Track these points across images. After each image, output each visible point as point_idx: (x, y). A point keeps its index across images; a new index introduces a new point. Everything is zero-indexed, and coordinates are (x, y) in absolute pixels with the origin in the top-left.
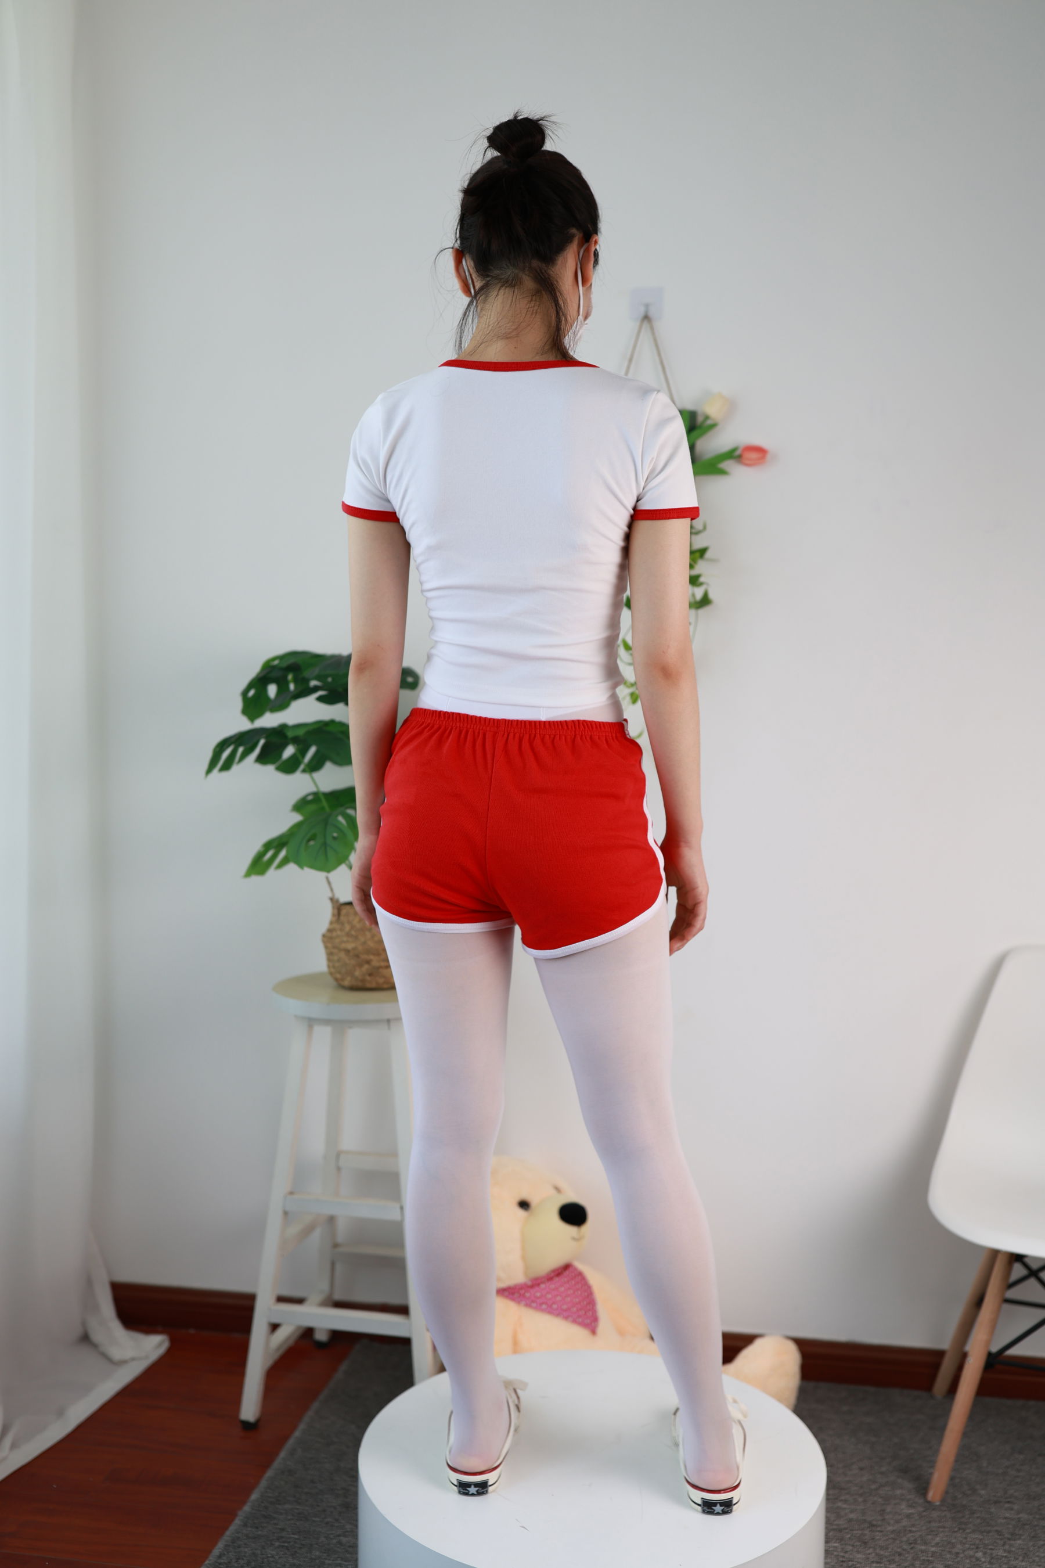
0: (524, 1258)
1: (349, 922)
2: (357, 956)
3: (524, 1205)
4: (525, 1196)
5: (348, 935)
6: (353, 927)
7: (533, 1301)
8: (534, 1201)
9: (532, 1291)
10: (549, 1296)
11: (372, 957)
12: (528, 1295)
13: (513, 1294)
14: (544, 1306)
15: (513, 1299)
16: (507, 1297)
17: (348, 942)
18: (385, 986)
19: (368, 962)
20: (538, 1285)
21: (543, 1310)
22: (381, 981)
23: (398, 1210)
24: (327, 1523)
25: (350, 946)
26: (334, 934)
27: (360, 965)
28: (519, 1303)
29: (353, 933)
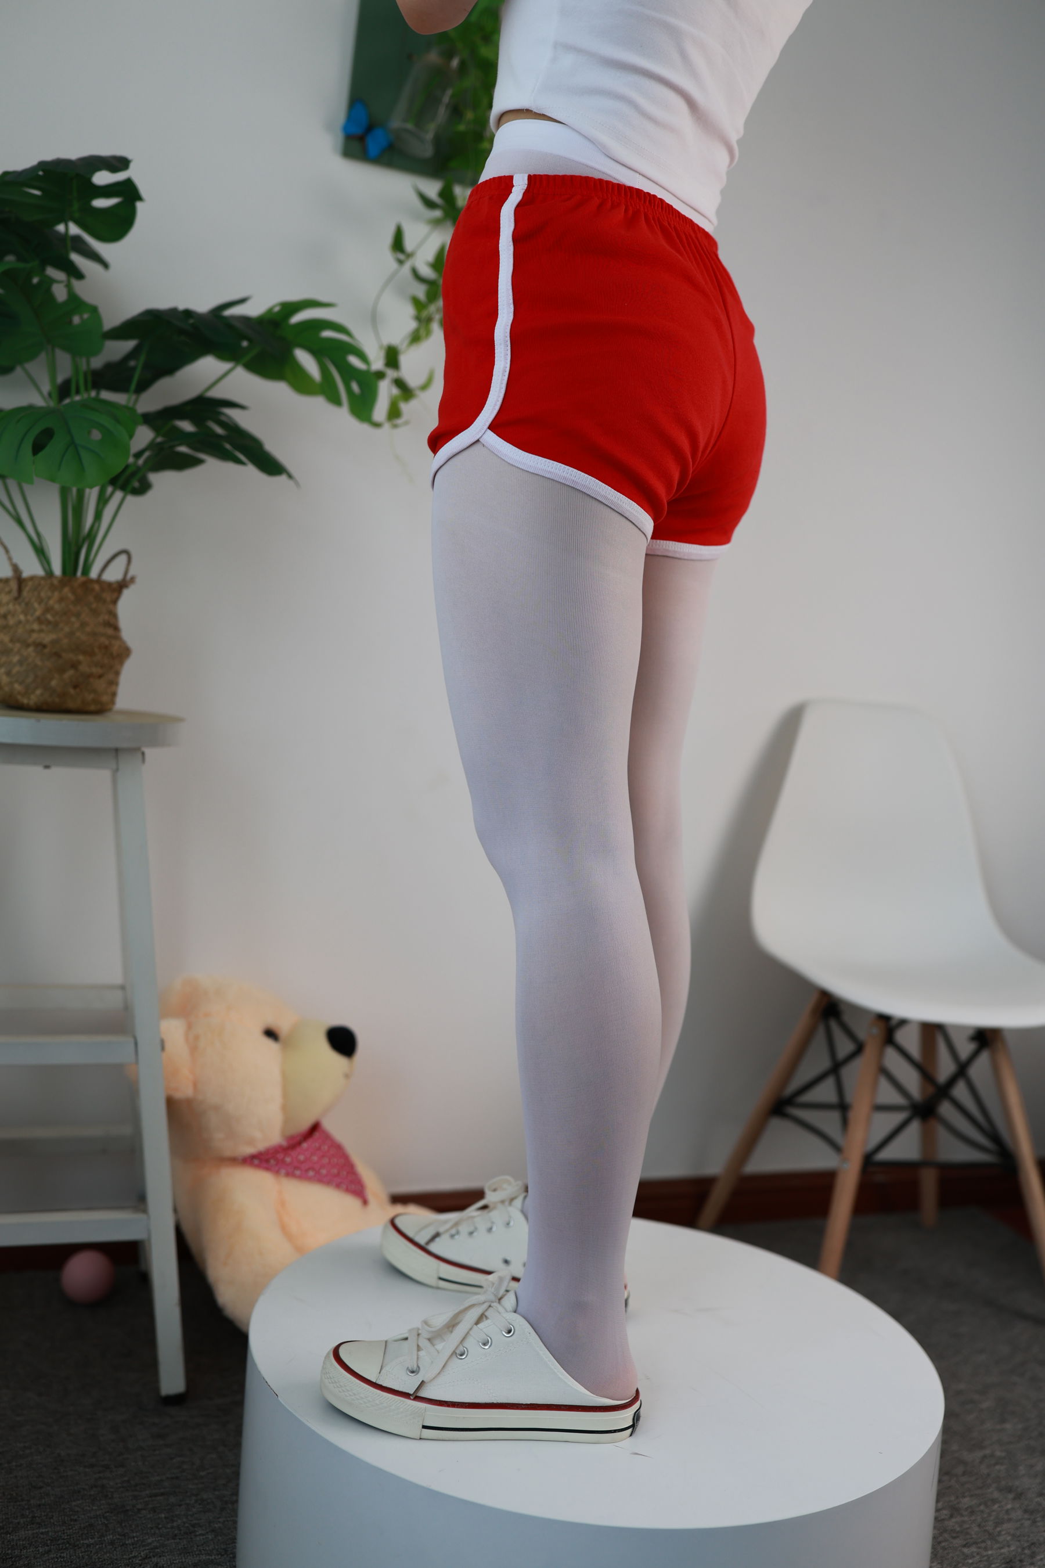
0: (285, 1108)
1: (40, 601)
2: (57, 655)
3: (271, 1034)
4: (271, 1021)
5: (39, 620)
6: (48, 610)
7: (296, 1168)
8: (283, 1027)
9: (294, 1153)
10: (315, 1158)
11: (81, 657)
12: (288, 1160)
13: (267, 1161)
14: (311, 1173)
15: (268, 1169)
16: (258, 1166)
17: (41, 631)
18: (93, 708)
19: (74, 666)
20: (299, 1143)
21: (309, 1179)
22: (90, 697)
23: (132, 1046)
24: (112, 1543)
25: (47, 638)
26: (11, 621)
27: (61, 671)
28: (277, 1172)
29: (49, 617)
